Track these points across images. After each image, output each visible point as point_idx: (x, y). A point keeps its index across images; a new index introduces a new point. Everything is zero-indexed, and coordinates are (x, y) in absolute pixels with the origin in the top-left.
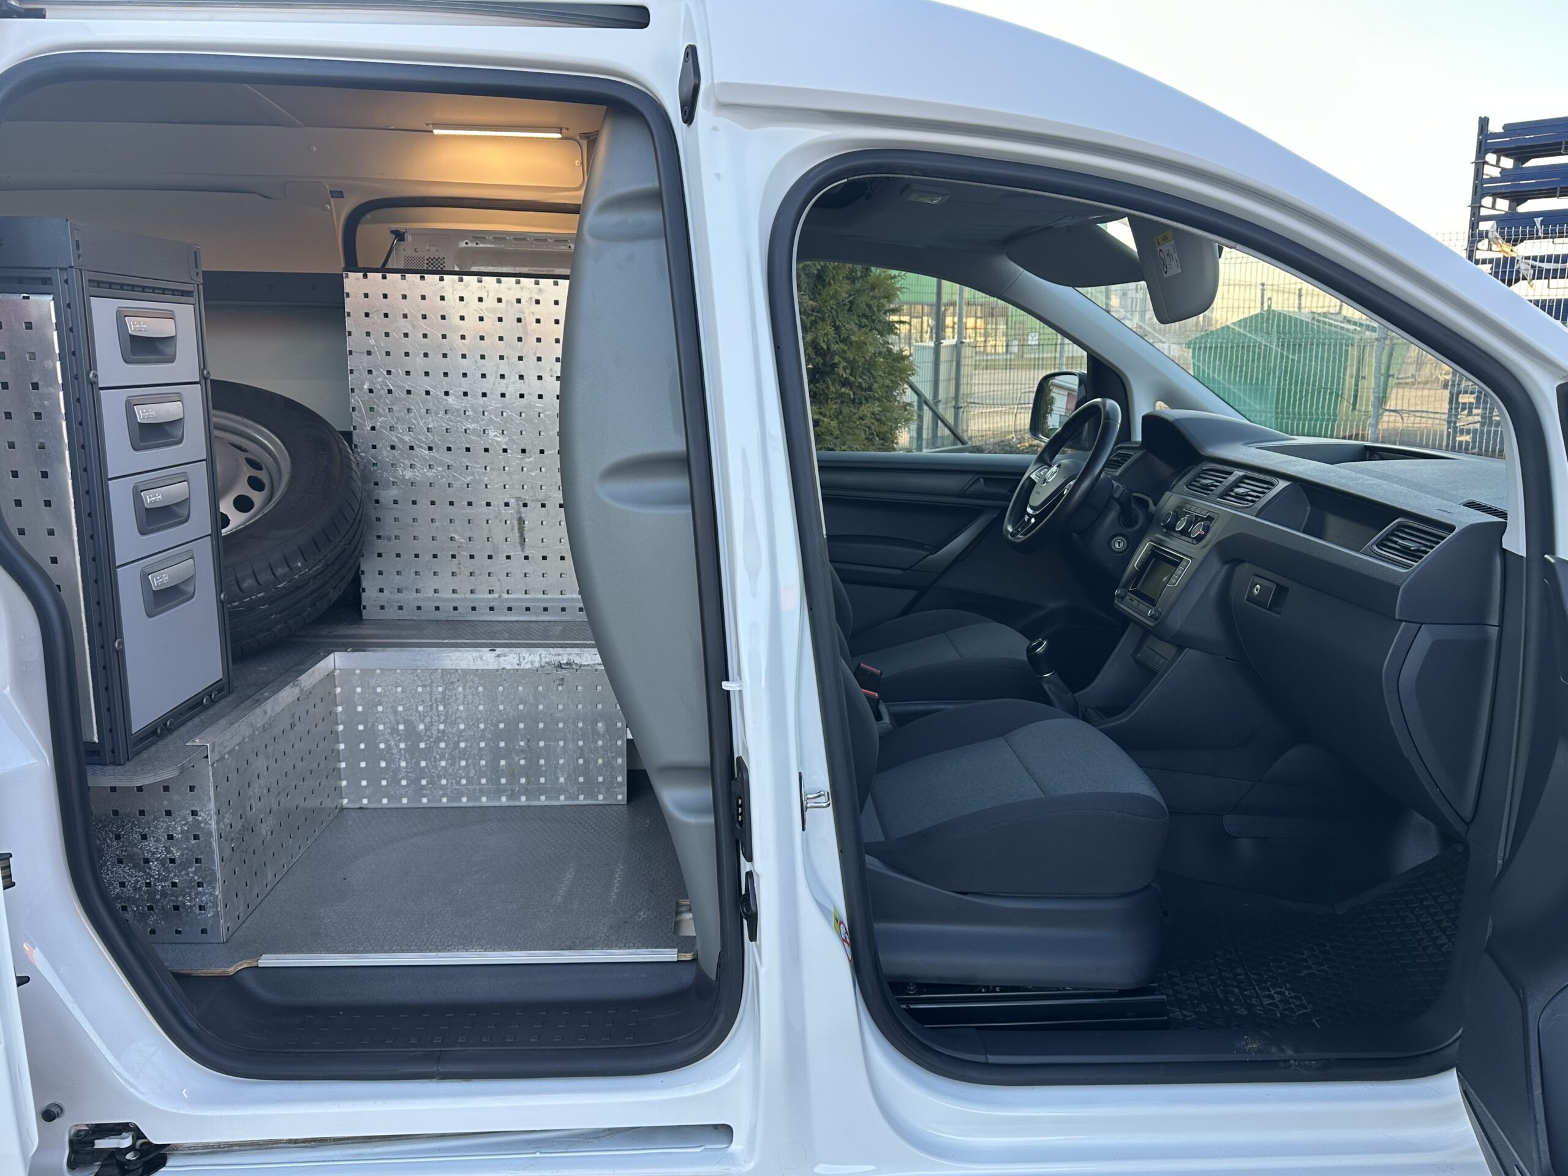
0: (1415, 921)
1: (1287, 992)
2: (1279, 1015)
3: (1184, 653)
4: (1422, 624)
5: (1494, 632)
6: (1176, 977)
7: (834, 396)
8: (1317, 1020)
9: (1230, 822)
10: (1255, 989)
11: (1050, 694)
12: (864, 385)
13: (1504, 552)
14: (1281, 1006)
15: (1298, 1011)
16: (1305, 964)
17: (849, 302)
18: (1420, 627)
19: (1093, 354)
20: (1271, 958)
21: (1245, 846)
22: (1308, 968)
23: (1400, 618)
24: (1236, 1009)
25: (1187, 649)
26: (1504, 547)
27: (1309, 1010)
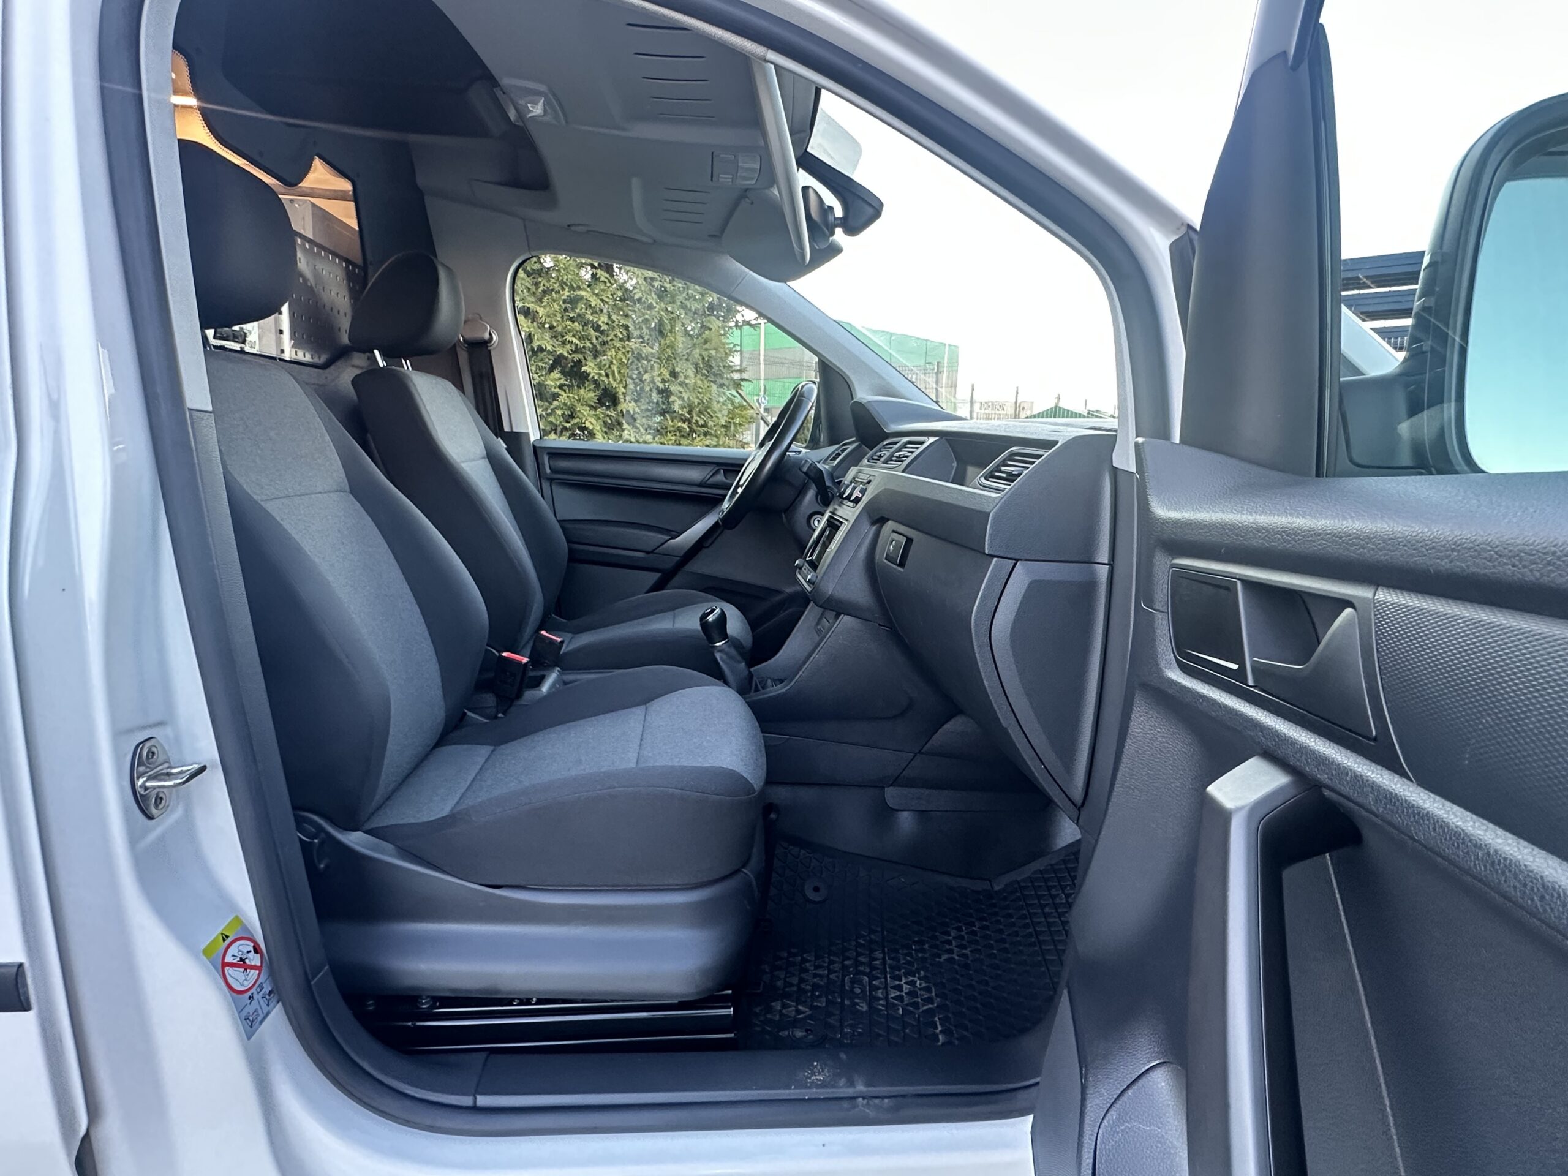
0: (1064, 901)
1: (918, 982)
2: (900, 1011)
3: (840, 619)
4: (1017, 560)
5: (1103, 572)
6: (809, 961)
7: (672, 429)
8: (939, 1019)
9: (892, 795)
10: (886, 978)
11: (721, 663)
12: (701, 422)
13: (1115, 470)
14: (906, 1000)
15: (923, 1005)
16: (948, 947)
17: (687, 353)
18: (1015, 564)
19: (824, 360)
20: (916, 939)
21: (906, 821)
22: (951, 951)
23: (990, 553)
24: (857, 1004)
25: (842, 615)
26: (1114, 465)
27: (935, 1005)
